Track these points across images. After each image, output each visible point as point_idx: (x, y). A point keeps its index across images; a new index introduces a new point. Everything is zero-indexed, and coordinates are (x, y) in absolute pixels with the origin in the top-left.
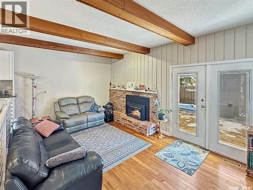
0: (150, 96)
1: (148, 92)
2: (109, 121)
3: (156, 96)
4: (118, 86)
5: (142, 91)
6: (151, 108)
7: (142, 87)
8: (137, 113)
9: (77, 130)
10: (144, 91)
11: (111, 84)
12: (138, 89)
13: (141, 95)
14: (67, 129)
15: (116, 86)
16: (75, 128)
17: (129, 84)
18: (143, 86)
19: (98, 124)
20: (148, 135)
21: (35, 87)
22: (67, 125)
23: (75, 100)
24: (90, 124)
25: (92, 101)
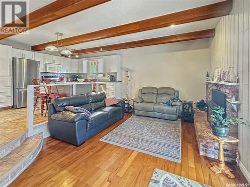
0: (227, 91)
9: (143, 115)
10: (224, 82)
11: (208, 76)
13: (221, 90)
14: (135, 110)
19: (167, 118)
20: (202, 153)
21: (128, 77)
22: (135, 108)
23: (156, 90)
24: (157, 114)
25: (175, 94)
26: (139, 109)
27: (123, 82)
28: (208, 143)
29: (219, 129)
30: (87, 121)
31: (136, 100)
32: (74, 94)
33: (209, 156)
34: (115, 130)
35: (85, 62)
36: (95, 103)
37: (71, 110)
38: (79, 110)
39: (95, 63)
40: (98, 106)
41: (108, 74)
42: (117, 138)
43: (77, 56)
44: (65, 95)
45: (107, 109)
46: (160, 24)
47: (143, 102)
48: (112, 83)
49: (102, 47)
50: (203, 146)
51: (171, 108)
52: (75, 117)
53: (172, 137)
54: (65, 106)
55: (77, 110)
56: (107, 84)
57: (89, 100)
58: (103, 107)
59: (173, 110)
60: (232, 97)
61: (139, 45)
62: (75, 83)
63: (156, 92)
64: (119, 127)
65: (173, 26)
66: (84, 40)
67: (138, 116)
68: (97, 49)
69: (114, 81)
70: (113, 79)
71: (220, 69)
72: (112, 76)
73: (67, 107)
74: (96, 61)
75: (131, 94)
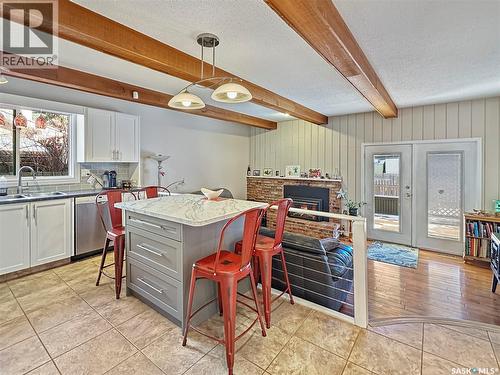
0: (329, 186)
1: (327, 179)
3: (339, 185)
4: (266, 173)
5: (315, 179)
6: (331, 202)
7: (316, 172)
11: (249, 170)
12: (306, 176)
13: (313, 185)
15: (262, 172)
17: (289, 168)
71: (299, 166)
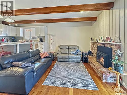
0: (113, 47)
2: (85, 62)
8: (102, 60)
9: (63, 61)
10: (108, 42)
11: (91, 39)
12: (104, 41)
13: (106, 46)
14: (58, 59)
15: (94, 40)
16: (62, 60)
17: (100, 37)
18: (108, 38)
19: (75, 61)
20: (104, 81)
21: (51, 39)
22: (58, 57)
23: (68, 46)
24: (70, 60)
25: (77, 48)
26: (60, 57)
27: (48, 42)
28: (107, 75)
29: (119, 68)
30: (33, 72)
31: (58, 53)
32: (18, 52)
33: (107, 81)
34: (50, 74)
35: (21, 30)
36: (34, 57)
37: (19, 66)
38: (27, 65)
39: (29, 30)
40: (36, 59)
41: (38, 37)
42: (54, 80)
43: (16, 25)
44: (10, 53)
45: (43, 60)
46: (78, 9)
47: (61, 53)
48: (42, 43)
49: (36, 21)
50: (105, 76)
51: (77, 56)
52: (24, 72)
53: (84, 73)
54: (12, 62)
55: (25, 65)
56: (38, 43)
57: (30, 55)
58: (39, 58)
59: (79, 57)
60: (118, 50)
61: (60, 21)
62: (18, 44)
63: (68, 48)
64: (52, 71)
65: (82, 12)
66: (25, 13)
67: (59, 62)
68: (32, 21)
69: (43, 42)
70: (42, 41)
71: (103, 36)
72: (41, 39)
73: (15, 63)
74: (30, 29)
75: (53, 49)
